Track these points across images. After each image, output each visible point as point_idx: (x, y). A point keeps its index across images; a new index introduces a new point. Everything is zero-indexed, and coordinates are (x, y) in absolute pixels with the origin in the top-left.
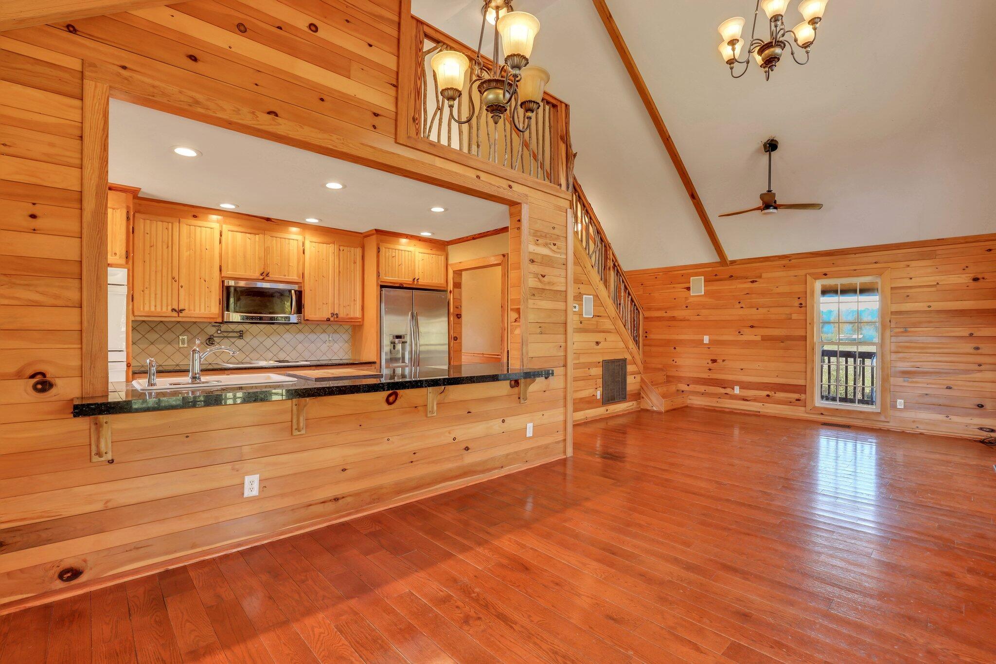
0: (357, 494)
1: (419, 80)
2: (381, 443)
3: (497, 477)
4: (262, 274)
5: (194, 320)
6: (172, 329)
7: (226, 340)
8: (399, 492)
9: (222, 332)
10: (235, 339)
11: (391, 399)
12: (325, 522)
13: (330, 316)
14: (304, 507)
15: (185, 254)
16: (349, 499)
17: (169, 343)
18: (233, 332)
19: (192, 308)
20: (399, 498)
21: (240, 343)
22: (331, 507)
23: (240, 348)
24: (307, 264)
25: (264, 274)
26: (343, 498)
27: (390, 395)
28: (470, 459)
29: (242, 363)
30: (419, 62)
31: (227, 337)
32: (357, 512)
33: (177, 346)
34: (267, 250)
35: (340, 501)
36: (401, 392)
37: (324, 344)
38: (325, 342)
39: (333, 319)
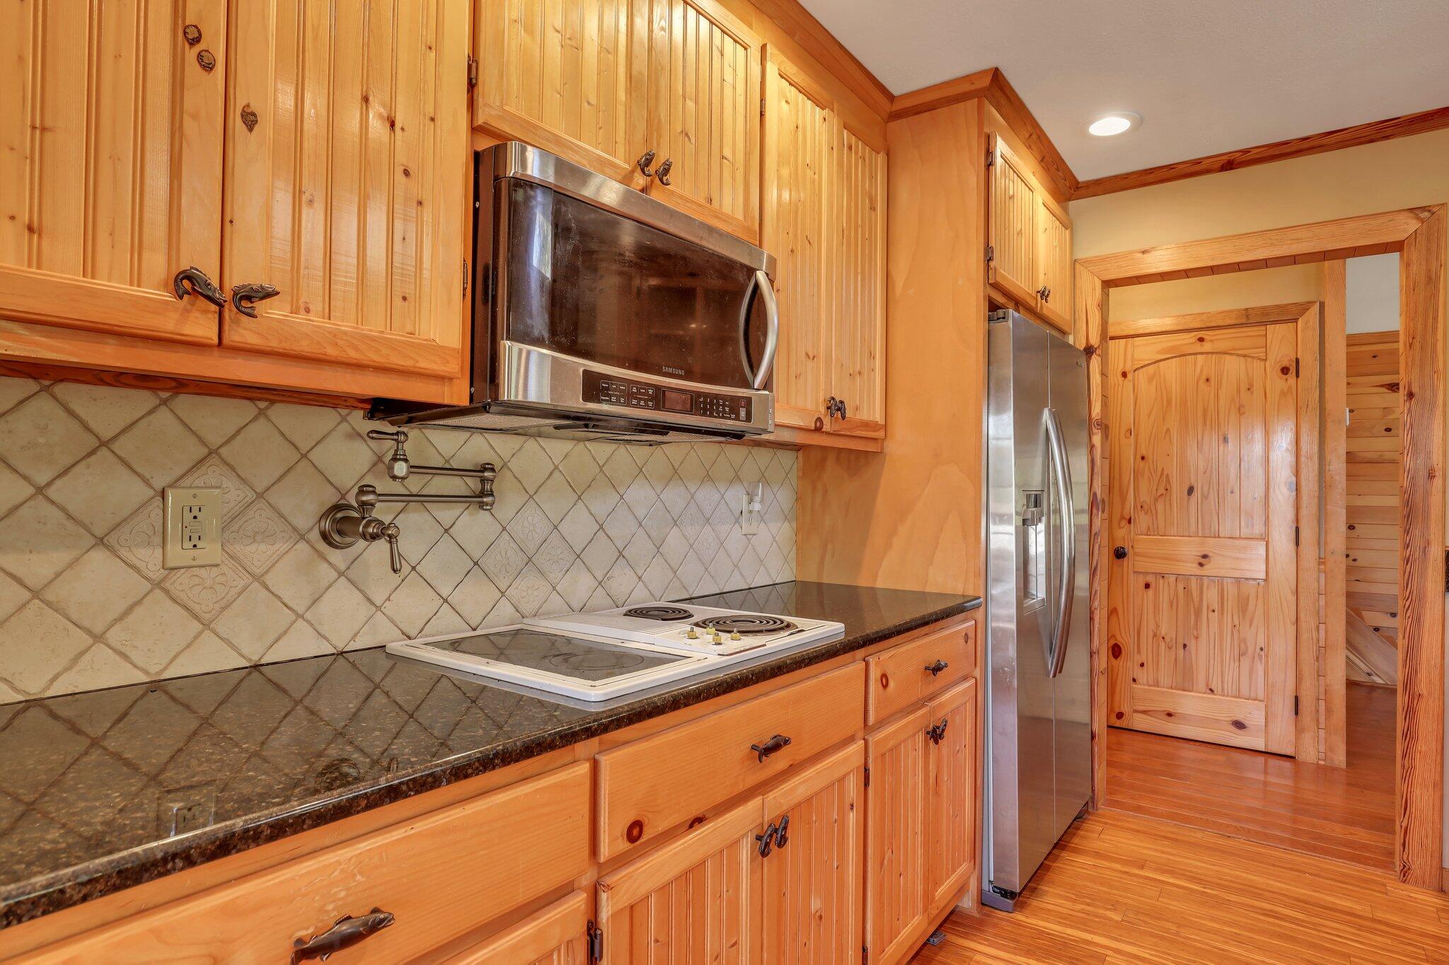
6: (124, 446)
9: (415, 469)
10: (455, 510)
13: (824, 409)
17: (101, 542)
23: (476, 554)
25: (654, 169)
33: (149, 558)
37: (736, 526)
38: (739, 519)
39: (829, 423)
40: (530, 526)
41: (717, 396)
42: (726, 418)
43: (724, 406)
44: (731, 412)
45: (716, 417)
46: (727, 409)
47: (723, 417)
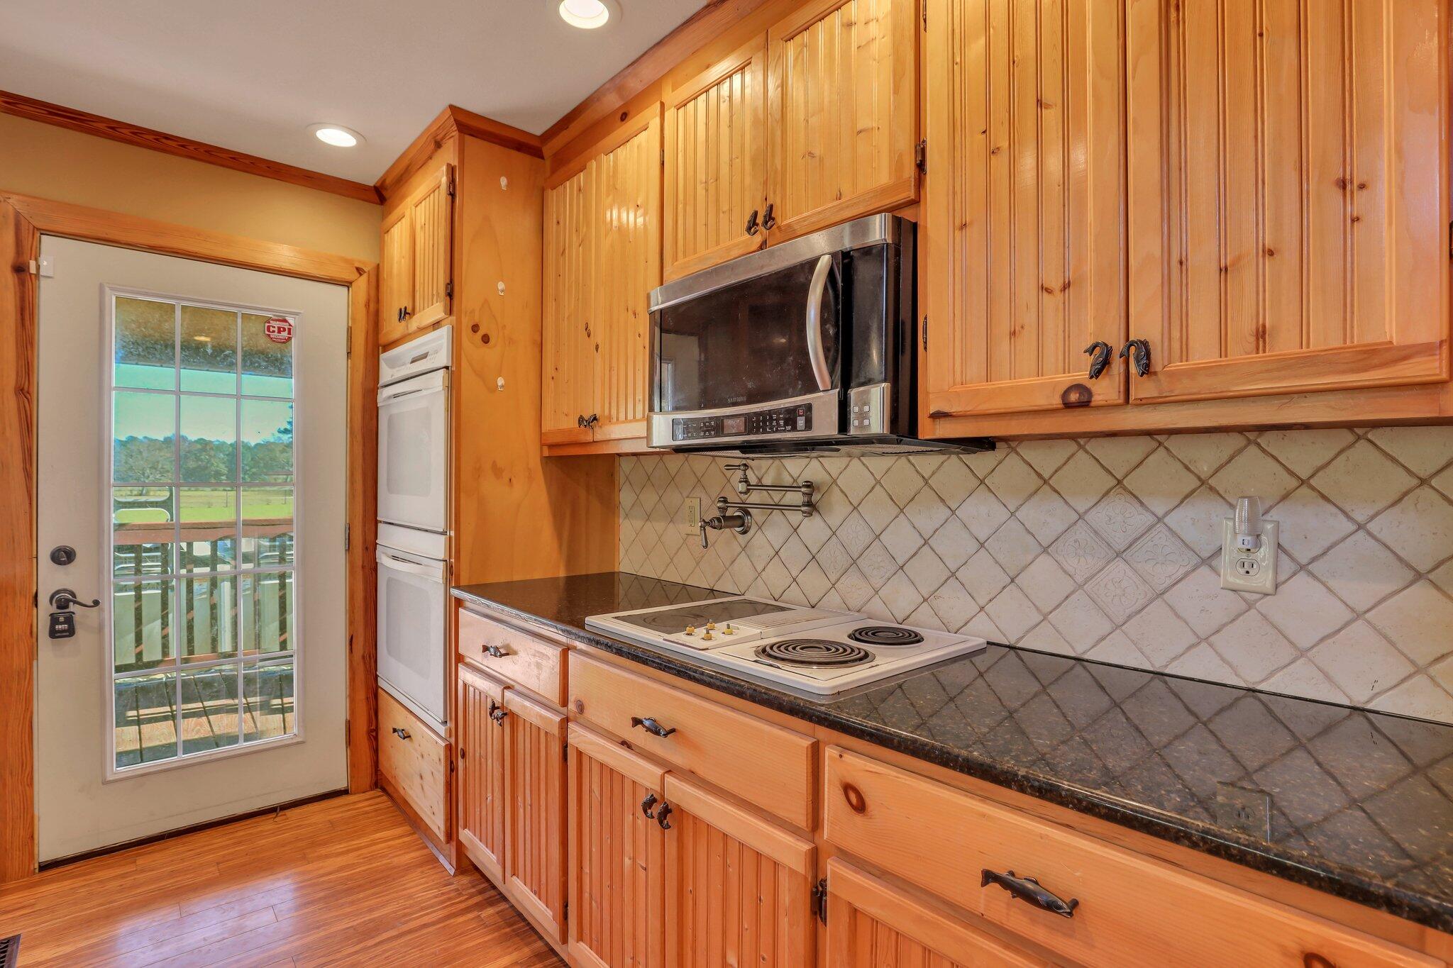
4: (751, 227)
6: (676, 479)
7: (780, 519)
13: (1080, 367)
17: (672, 520)
18: (792, 485)
19: (614, 410)
23: (814, 550)
25: (759, 222)
31: (779, 509)
33: (683, 529)
37: (1205, 570)
38: (1210, 560)
39: (1106, 390)
40: (855, 534)
41: (770, 412)
42: (781, 431)
43: (777, 420)
44: (786, 424)
45: (769, 433)
46: (782, 422)
47: (777, 431)
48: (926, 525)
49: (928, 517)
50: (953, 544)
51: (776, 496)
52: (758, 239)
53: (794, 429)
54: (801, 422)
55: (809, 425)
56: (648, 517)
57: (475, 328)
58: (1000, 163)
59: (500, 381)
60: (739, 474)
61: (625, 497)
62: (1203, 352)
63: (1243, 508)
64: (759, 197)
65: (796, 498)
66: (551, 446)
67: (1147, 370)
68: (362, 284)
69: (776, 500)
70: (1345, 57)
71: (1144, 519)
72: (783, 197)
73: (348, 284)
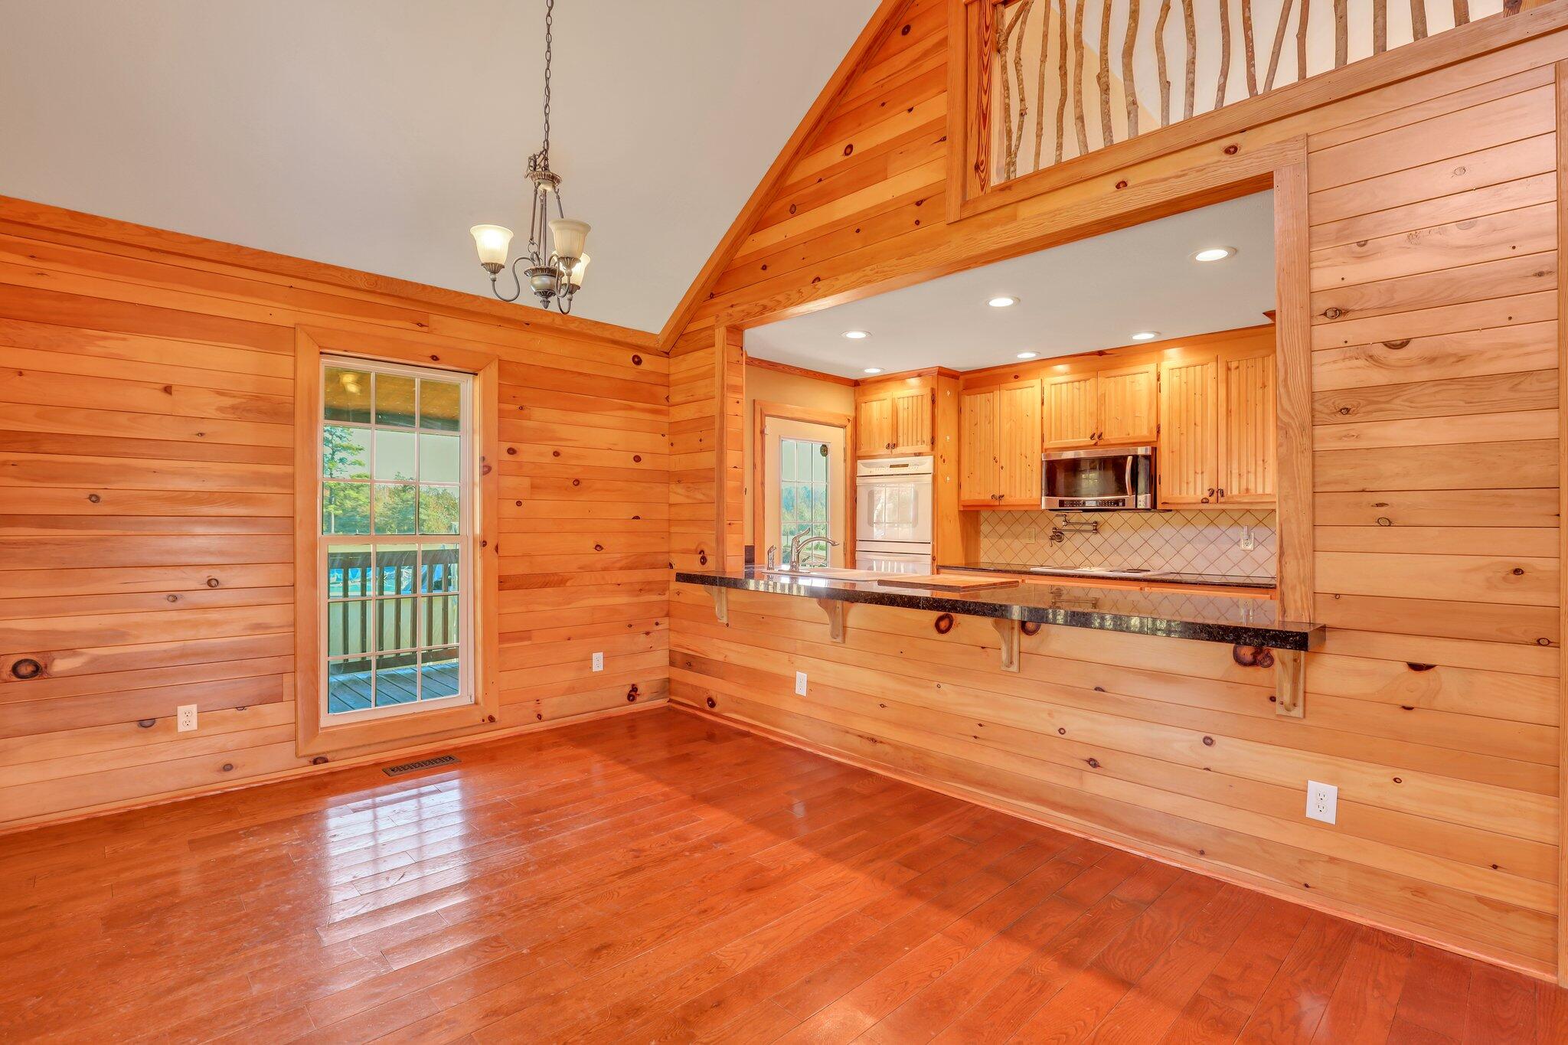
0: (897, 747)
1: (985, 94)
2: (928, 687)
3: (1179, 866)
4: (1092, 437)
5: (1026, 508)
6: (1020, 520)
7: (1078, 536)
8: (956, 776)
9: (1070, 523)
10: (1090, 534)
11: (943, 624)
12: (861, 761)
13: (1206, 494)
14: (842, 731)
15: (1006, 427)
16: (887, 748)
17: (1017, 538)
18: (1086, 523)
19: (1013, 494)
20: (953, 784)
21: (1096, 539)
22: (868, 747)
23: (1096, 547)
24: (1164, 407)
25: (1096, 436)
26: (881, 742)
27: (940, 619)
28: (1097, 786)
29: (1062, 568)
30: (986, 63)
31: (1079, 531)
32: (895, 771)
33: (1024, 542)
34: (1101, 400)
35: (879, 745)
36: (959, 618)
37: (1236, 546)
38: (1238, 543)
39: (1213, 499)
40: (1116, 540)
44: (1114, 504)
48: (1146, 536)
49: (1146, 533)
50: (1156, 542)
51: (1078, 527)
52: (1094, 442)
53: (1118, 505)
54: (1121, 504)
55: (1124, 505)
56: (1001, 537)
57: (941, 457)
58: (1184, 438)
59: (948, 479)
60: (1063, 518)
61: (985, 528)
62: (1235, 492)
63: (1246, 529)
64: (1094, 426)
65: (1090, 528)
66: (964, 506)
67: (1222, 496)
68: (849, 427)
69: (1078, 528)
70: (1264, 429)
71: (1220, 532)
72: (1105, 429)
73: (844, 427)
